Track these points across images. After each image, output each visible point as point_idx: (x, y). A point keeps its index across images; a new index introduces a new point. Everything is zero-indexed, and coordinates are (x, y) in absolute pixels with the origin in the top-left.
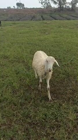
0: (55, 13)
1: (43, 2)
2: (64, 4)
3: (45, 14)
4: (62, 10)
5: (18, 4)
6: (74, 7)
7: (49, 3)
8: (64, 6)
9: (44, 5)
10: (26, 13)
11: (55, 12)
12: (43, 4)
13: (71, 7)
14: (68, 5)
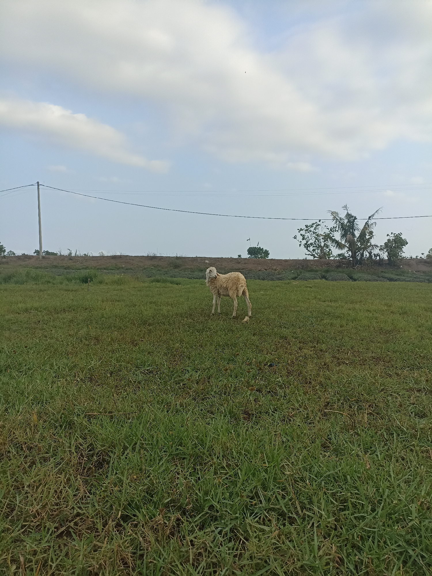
0: (340, 270)
1: (311, 244)
2: (365, 249)
3: (309, 271)
4: (361, 264)
5: (252, 251)
6: (396, 255)
7: (327, 246)
8: (366, 254)
9: (314, 250)
10: (260, 268)
11: (338, 267)
12: (311, 248)
13: (385, 256)
14: (376, 251)
